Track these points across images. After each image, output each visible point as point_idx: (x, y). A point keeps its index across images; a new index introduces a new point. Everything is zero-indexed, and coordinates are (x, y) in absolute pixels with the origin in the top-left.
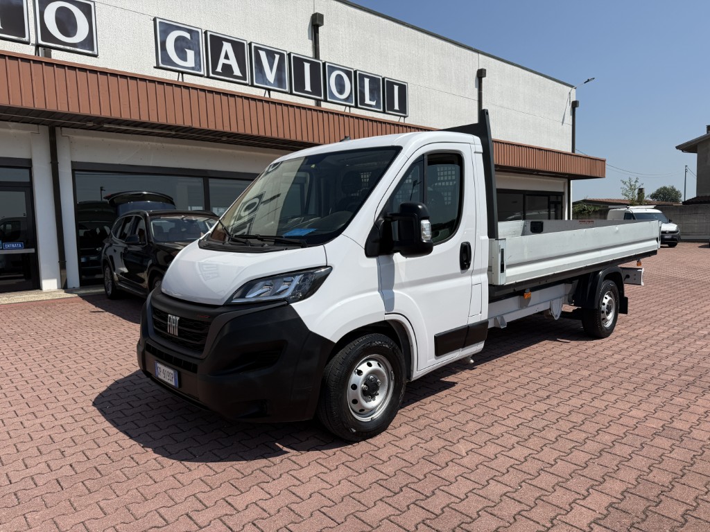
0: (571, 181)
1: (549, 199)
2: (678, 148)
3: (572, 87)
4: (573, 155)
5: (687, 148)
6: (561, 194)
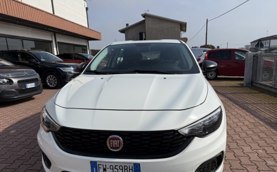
0: (89, 41)
1: (82, 48)
2: (119, 31)
3: (85, 1)
4: (88, 28)
5: (122, 31)
6: (86, 46)
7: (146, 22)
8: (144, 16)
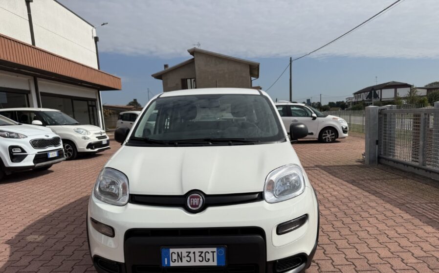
0: (100, 92)
1: (88, 103)
2: (152, 76)
3: (93, 26)
5: (158, 76)
6: (95, 100)
7: (196, 62)
8: (193, 52)
